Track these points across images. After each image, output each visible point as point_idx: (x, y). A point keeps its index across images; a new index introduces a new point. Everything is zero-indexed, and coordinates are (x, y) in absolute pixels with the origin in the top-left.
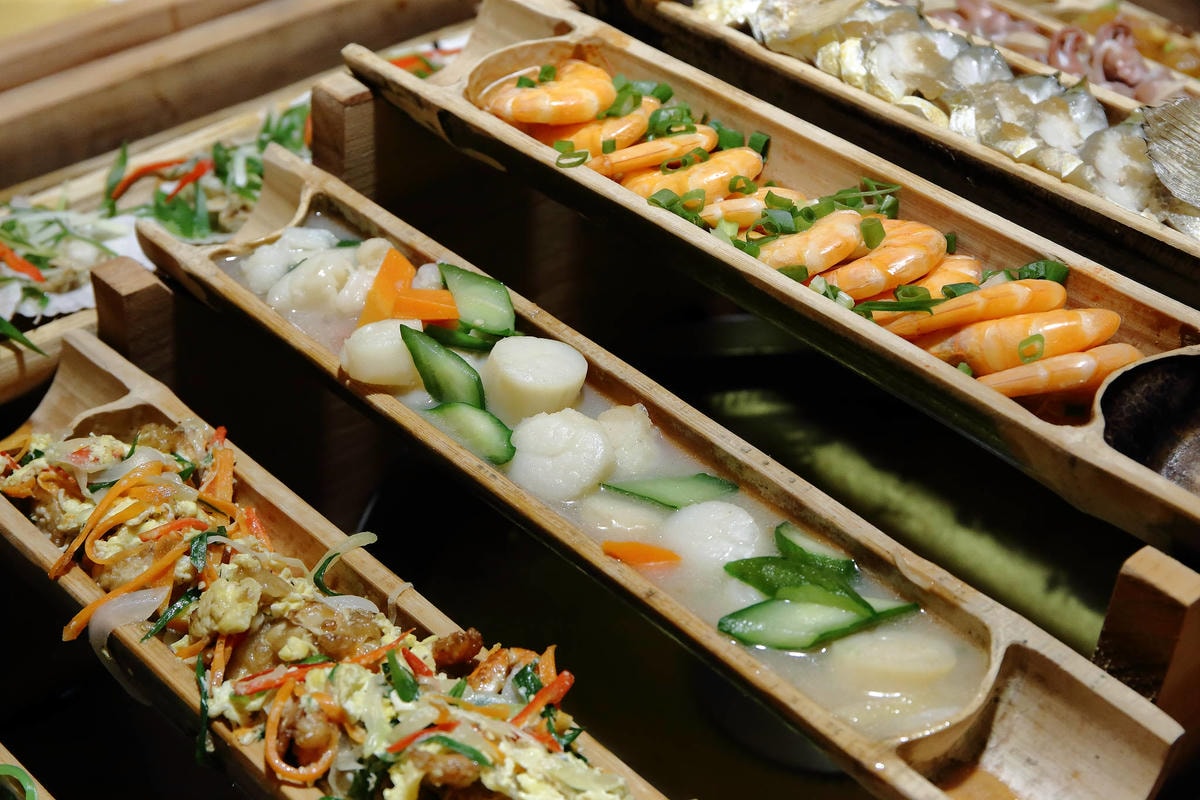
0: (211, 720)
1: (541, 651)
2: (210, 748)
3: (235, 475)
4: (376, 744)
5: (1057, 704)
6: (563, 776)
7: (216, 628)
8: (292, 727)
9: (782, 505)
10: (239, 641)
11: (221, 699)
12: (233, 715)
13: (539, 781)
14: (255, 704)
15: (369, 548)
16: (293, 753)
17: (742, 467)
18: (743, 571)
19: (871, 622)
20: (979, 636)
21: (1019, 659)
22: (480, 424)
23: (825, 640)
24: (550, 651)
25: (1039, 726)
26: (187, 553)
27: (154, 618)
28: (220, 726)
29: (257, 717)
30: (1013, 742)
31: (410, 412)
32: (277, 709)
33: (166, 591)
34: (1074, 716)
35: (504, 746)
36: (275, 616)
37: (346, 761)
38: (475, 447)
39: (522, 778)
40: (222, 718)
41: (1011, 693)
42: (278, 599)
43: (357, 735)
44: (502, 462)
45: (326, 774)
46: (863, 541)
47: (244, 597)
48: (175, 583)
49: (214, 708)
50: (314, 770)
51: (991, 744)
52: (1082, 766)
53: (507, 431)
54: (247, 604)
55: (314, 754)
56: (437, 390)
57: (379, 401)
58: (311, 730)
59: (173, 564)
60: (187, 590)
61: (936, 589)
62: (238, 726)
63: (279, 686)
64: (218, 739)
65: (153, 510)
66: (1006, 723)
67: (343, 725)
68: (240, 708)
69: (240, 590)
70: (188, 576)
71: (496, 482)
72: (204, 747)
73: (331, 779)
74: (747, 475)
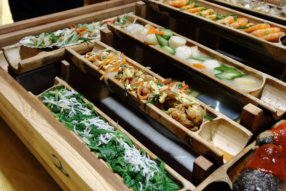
0: (127, 90)
1: (182, 82)
2: (127, 95)
3: (126, 60)
4: (157, 93)
5: (275, 89)
6: (189, 99)
7: (127, 77)
8: (142, 90)
9: (222, 60)
10: (130, 79)
11: (129, 87)
12: (131, 89)
13: (186, 99)
14: (135, 87)
15: (149, 69)
16: (142, 94)
17: (215, 55)
18: (217, 69)
19: (241, 76)
20: (260, 78)
21: (268, 81)
22: (169, 49)
23: (233, 78)
24: (184, 82)
25: (271, 93)
26: (121, 66)
27: (115, 76)
28: (128, 91)
29: (134, 90)
30: (266, 96)
31: (157, 47)
32: (139, 88)
33: (117, 72)
34: (278, 90)
35: (179, 93)
36: (136, 76)
37: (151, 96)
38: (168, 52)
39: (182, 98)
40: (129, 90)
41: (265, 88)
42: (137, 73)
43: (153, 91)
44: (174, 54)
45: (148, 98)
46: (238, 64)
47: (132, 72)
48: (119, 71)
49: (127, 88)
50: (146, 97)
51: (262, 96)
52: (279, 99)
53: (174, 49)
54: (132, 73)
55: (146, 94)
56: (161, 44)
57: (151, 46)
58: (145, 90)
59: (119, 68)
60: (121, 72)
61: (252, 71)
62: (132, 91)
63: (139, 84)
64: (128, 93)
65: (114, 61)
66: (265, 93)
67: (151, 90)
68: (132, 88)
69: (131, 71)
70: (121, 70)
71: (173, 57)
72: (126, 95)
73: (149, 99)
74: (216, 56)
